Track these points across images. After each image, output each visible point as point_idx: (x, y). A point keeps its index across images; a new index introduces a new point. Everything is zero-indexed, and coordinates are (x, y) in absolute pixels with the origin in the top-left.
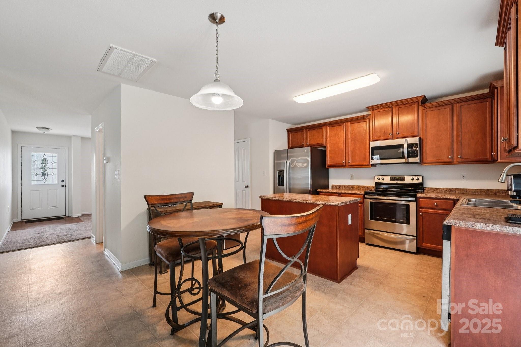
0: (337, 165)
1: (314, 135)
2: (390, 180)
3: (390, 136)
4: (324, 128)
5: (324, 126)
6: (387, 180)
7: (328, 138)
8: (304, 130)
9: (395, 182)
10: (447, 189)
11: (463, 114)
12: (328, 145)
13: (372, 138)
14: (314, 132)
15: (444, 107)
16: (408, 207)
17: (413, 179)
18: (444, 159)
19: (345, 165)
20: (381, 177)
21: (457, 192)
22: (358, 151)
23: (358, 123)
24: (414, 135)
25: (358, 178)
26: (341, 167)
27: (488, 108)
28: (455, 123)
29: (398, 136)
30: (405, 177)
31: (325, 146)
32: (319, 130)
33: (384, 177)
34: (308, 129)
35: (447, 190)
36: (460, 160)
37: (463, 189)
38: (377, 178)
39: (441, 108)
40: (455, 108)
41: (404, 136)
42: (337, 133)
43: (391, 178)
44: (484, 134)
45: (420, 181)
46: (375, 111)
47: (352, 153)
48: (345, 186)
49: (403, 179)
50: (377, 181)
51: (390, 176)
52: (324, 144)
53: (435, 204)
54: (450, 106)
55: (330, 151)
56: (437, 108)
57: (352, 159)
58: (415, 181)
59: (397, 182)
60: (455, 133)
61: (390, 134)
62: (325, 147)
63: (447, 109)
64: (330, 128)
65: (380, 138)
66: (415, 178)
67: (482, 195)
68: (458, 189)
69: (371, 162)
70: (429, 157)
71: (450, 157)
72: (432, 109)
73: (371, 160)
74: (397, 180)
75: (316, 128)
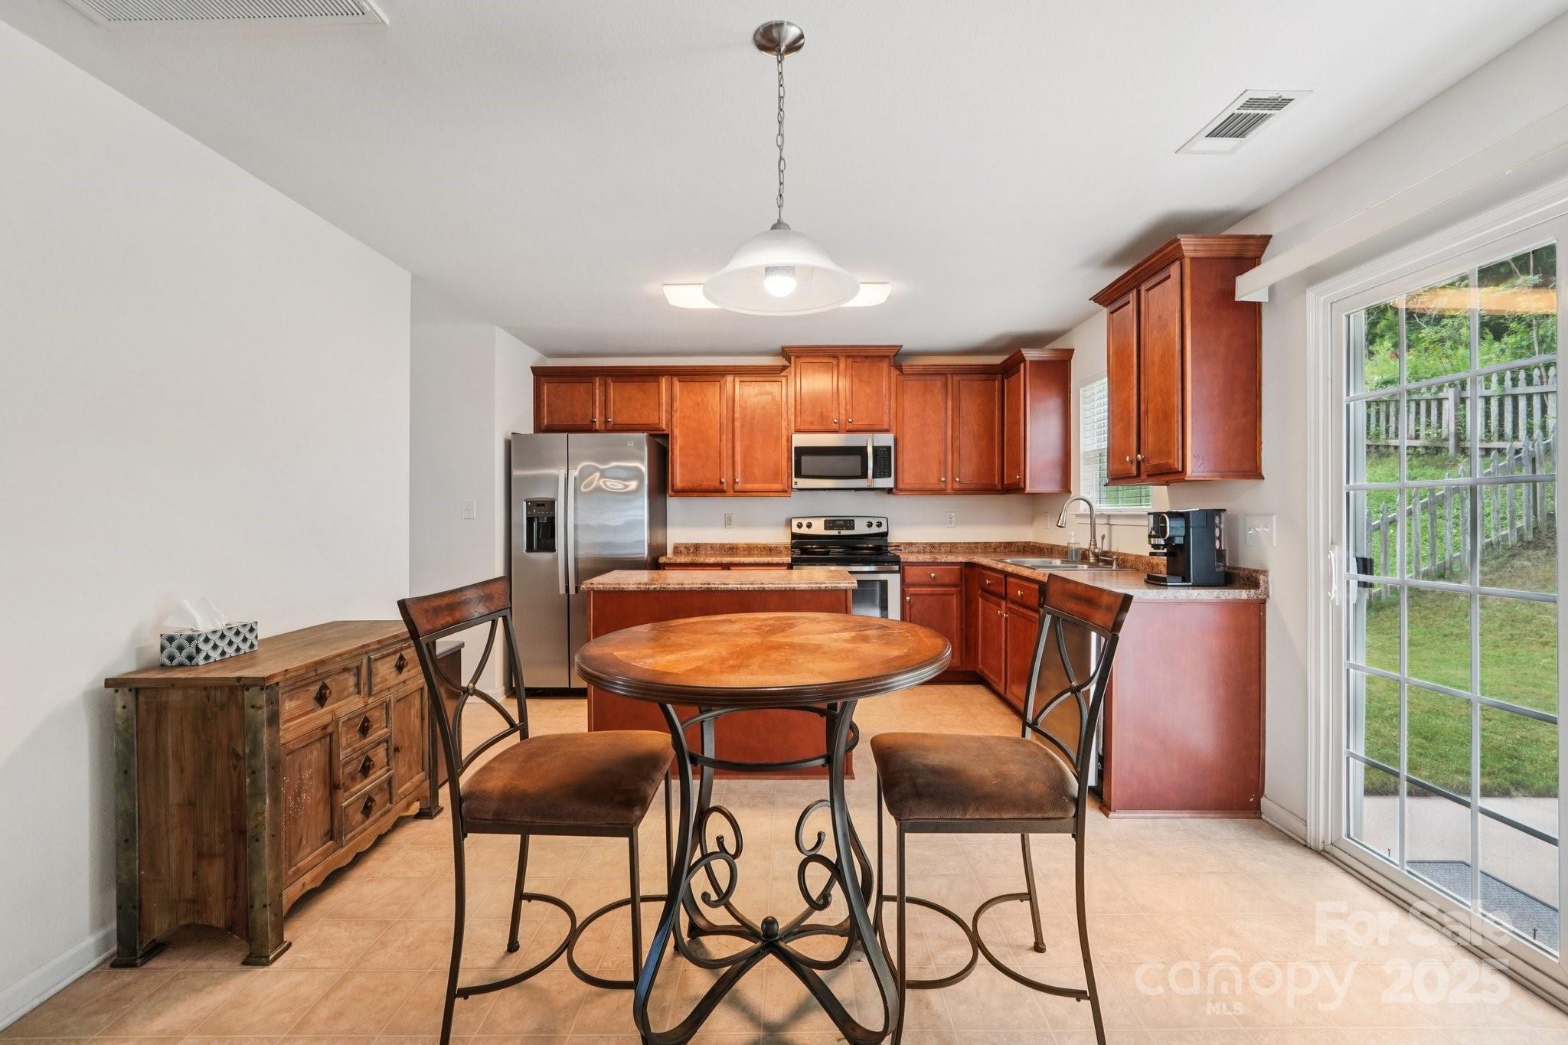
0: (703, 487)
1: (631, 398)
2: (826, 529)
3: (834, 425)
4: (664, 382)
5: (663, 375)
6: (818, 528)
7: (676, 412)
8: (597, 379)
9: (835, 532)
10: (926, 544)
11: (962, 395)
12: (677, 432)
13: (793, 426)
14: (631, 389)
15: (933, 378)
16: (884, 584)
17: (870, 525)
18: (932, 481)
19: (725, 488)
20: (805, 522)
21: (943, 550)
22: (759, 455)
23: (760, 383)
24: (882, 427)
25: (746, 524)
26: (713, 494)
27: (996, 393)
28: (950, 413)
29: (848, 427)
30: (853, 521)
31: (665, 432)
32: (647, 385)
33: (813, 521)
34: (612, 376)
35: (927, 546)
36: (957, 486)
37: (951, 543)
38: (795, 523)
39: (928, 378)
40: (949, 382)
41: (863, 428)
42: (702, 401)
43: (825, 521)
44: (991, 439)
45: (883, 529)
46: (802, 360)
47: (744, 458)
48: (712, 546)
49: (850, 524)
50: (795, 530)
51: (824, 519)
52: (664, 427)
53: (933, 575)
54: (943, 378)
55: (681, 449)
56: (922, 378)
57: (744, 474)
58: (875, 530)
59: (839, 533)
60: (949, 433)
61: (836, 421)
62: (666, 436)
63: (938, 382)
64: (682, 384)
65: (812, 427)
66: (875, 522)
68: (943, 543)
69: (793, 484)
70: (909, 479)
71: (943, 479)
72: (913, 378)
73: (794, 480)
74: (840, 527)
75: (637, 379)
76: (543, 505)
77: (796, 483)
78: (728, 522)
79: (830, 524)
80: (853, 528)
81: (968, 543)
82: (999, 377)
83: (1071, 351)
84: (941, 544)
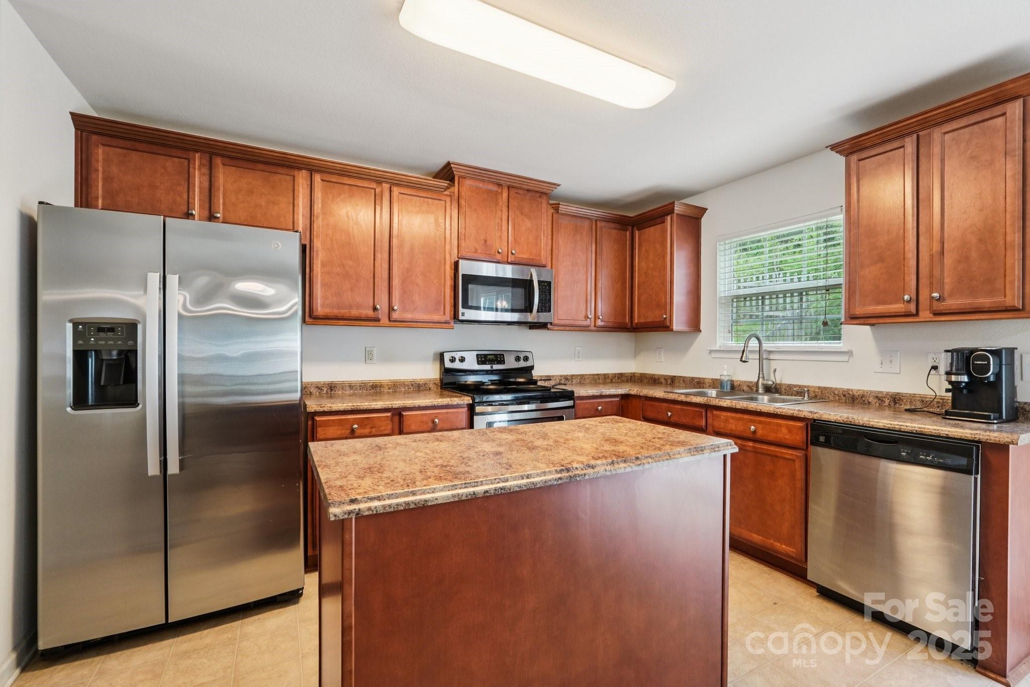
0: (351, 315)
1: (251, 192)
2: (478, 363)
3: (497, 254)
4: (300, 177)
5: (300, 169)
6: (471, 361)
8: (198, 153)
9: (487, 367)
11: (603, 241)
12: (318, 243)
13: (457, 252)
14: (251, 179)
15: (582, 220)
17: (517, 360)
18: (580, 318)
19: (379, 317)
20: (457, 356)
22: (419, 280)
23: (422, 199)
24: (539, 262)
25: (389, 358)
26: (364, 324)
27: (628, 242)
28: (594, 256)
29: (513, 259)
30: (503, 355)
32: (276, 178)
33: (466, 356)
34: (221, 156)
36: (599, 323)
38: (448, 357)
39: (578, 220)
40: (594, 229)
41: (524, 260)
43: (477, 355)
44: (624, 282)
45: (528, 364)
46: (467, 181)
47: (403, 282)
48: (351, 386)
49: (501, 359)
50: (448, 364)
51: (476, 353)
53: (600, 408)
55: (323, 265)
56: (574, 219)
57: (402, 301)
58: (522, 364)
59: (492, 367)
60: (594, 273)
61: (499, 250)
63: (586, 225)
64: (326, 184)
65: (476, 255)
66: (521, 356)
67: (600, 383)
69: (459, 315)
70: (562, 314)
71: (590, 316)
72: (566, 218)
73: (461, 310)
74: (491, 362)
75: (260, 166)
76: (111, 330)
77: (463, 314)
78: (368, 357)
79: (483, 359)
80: (502, 362)
81: (592, 375)
82: (630, 228)
83: (704, 210)
84: (572, 376)
